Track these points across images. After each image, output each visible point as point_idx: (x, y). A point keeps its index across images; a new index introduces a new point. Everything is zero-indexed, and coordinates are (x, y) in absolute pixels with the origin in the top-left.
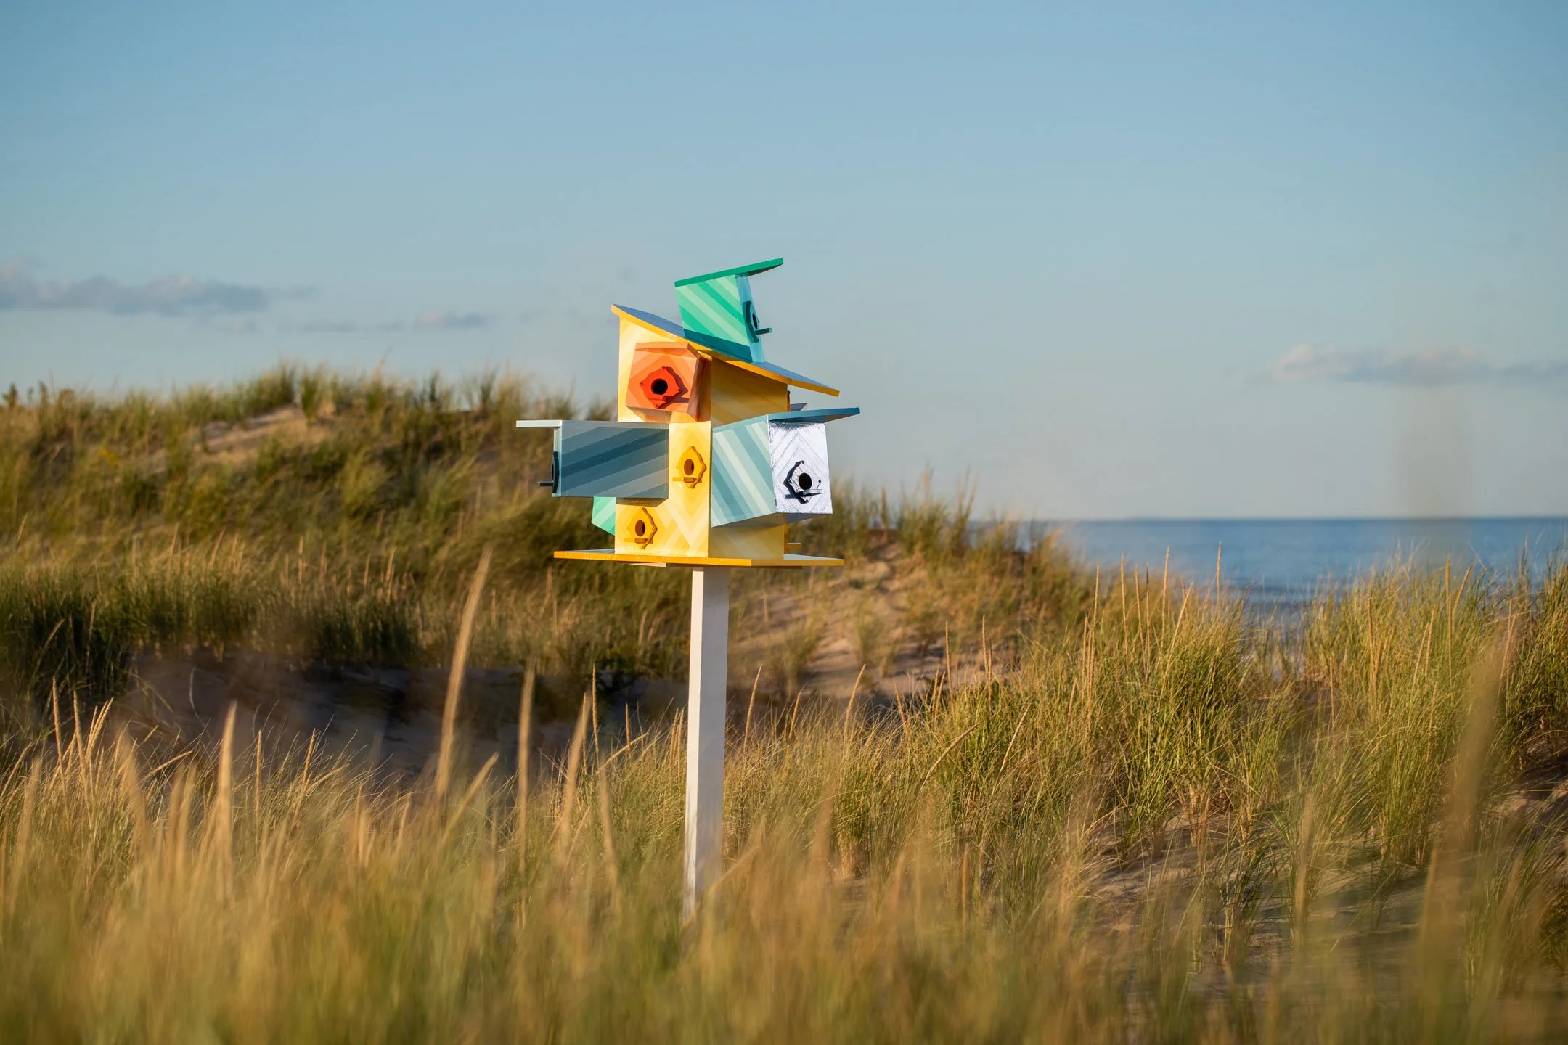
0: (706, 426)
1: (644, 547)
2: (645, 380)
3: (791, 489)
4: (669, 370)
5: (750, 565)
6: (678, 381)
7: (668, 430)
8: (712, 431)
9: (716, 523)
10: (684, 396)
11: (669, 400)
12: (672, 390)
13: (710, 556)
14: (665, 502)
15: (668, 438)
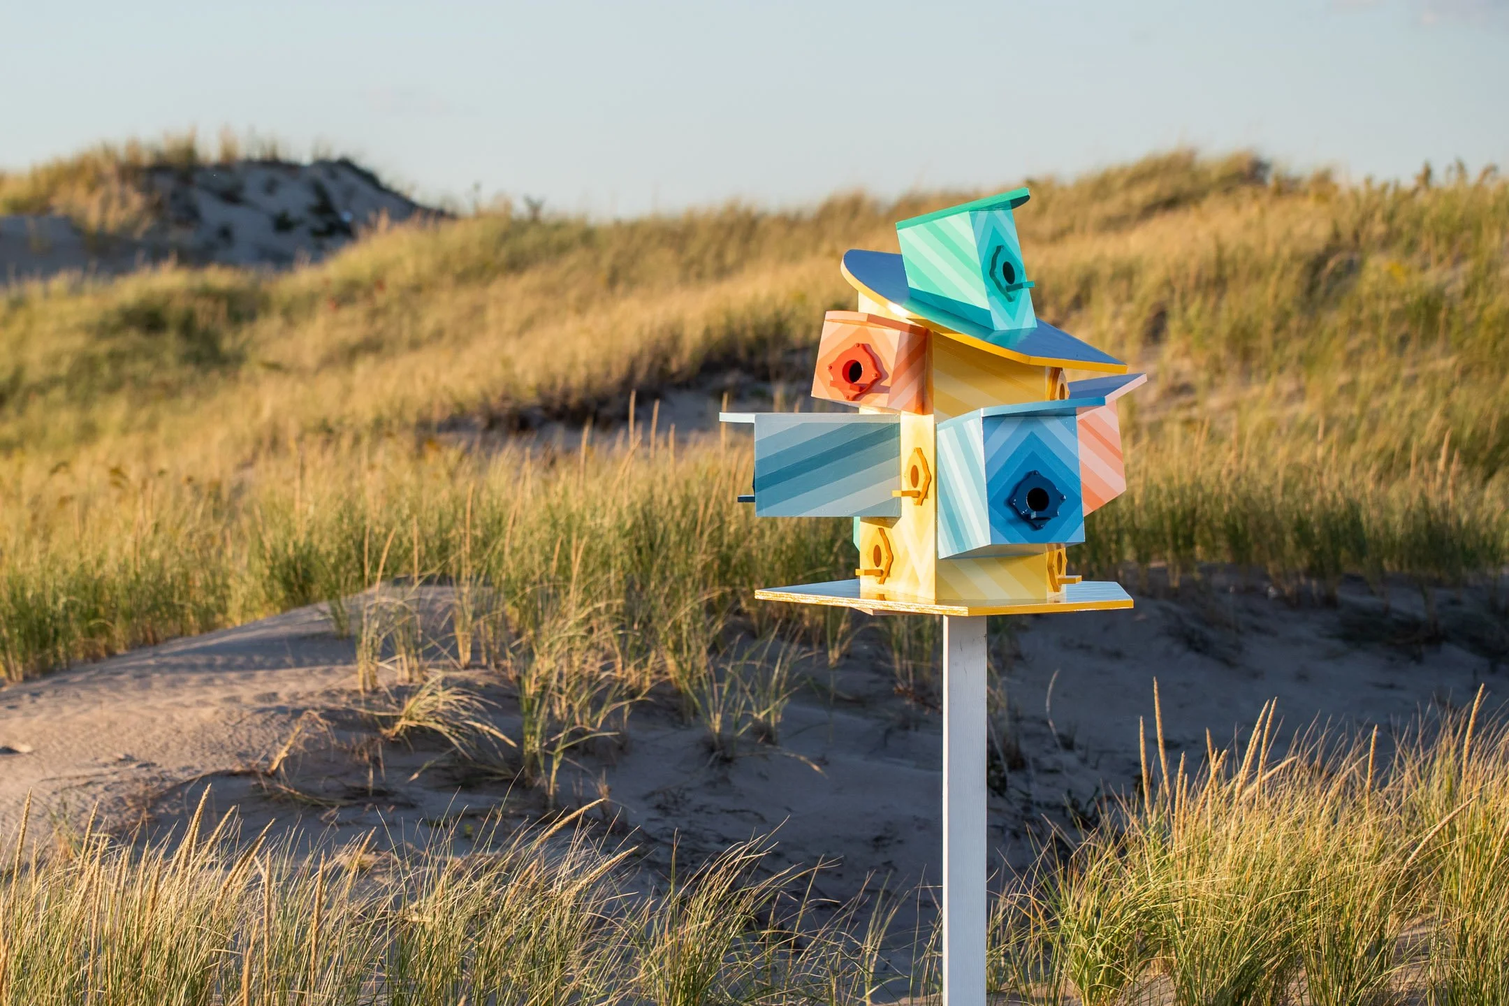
0: (929, 420)
1: (883, 582)
2: (835, 363)
3: (1017, 511)
4: (865, 348)
5: (966, 614)
6: (876, 362)
7: (899, 425)
8: (936, 430)
9: (941, 556)
10: (884, 384)
11: (864, 391)
12: (867, 377)
13: (938, 602)
14: (900, 522)
15: (899, 435)
